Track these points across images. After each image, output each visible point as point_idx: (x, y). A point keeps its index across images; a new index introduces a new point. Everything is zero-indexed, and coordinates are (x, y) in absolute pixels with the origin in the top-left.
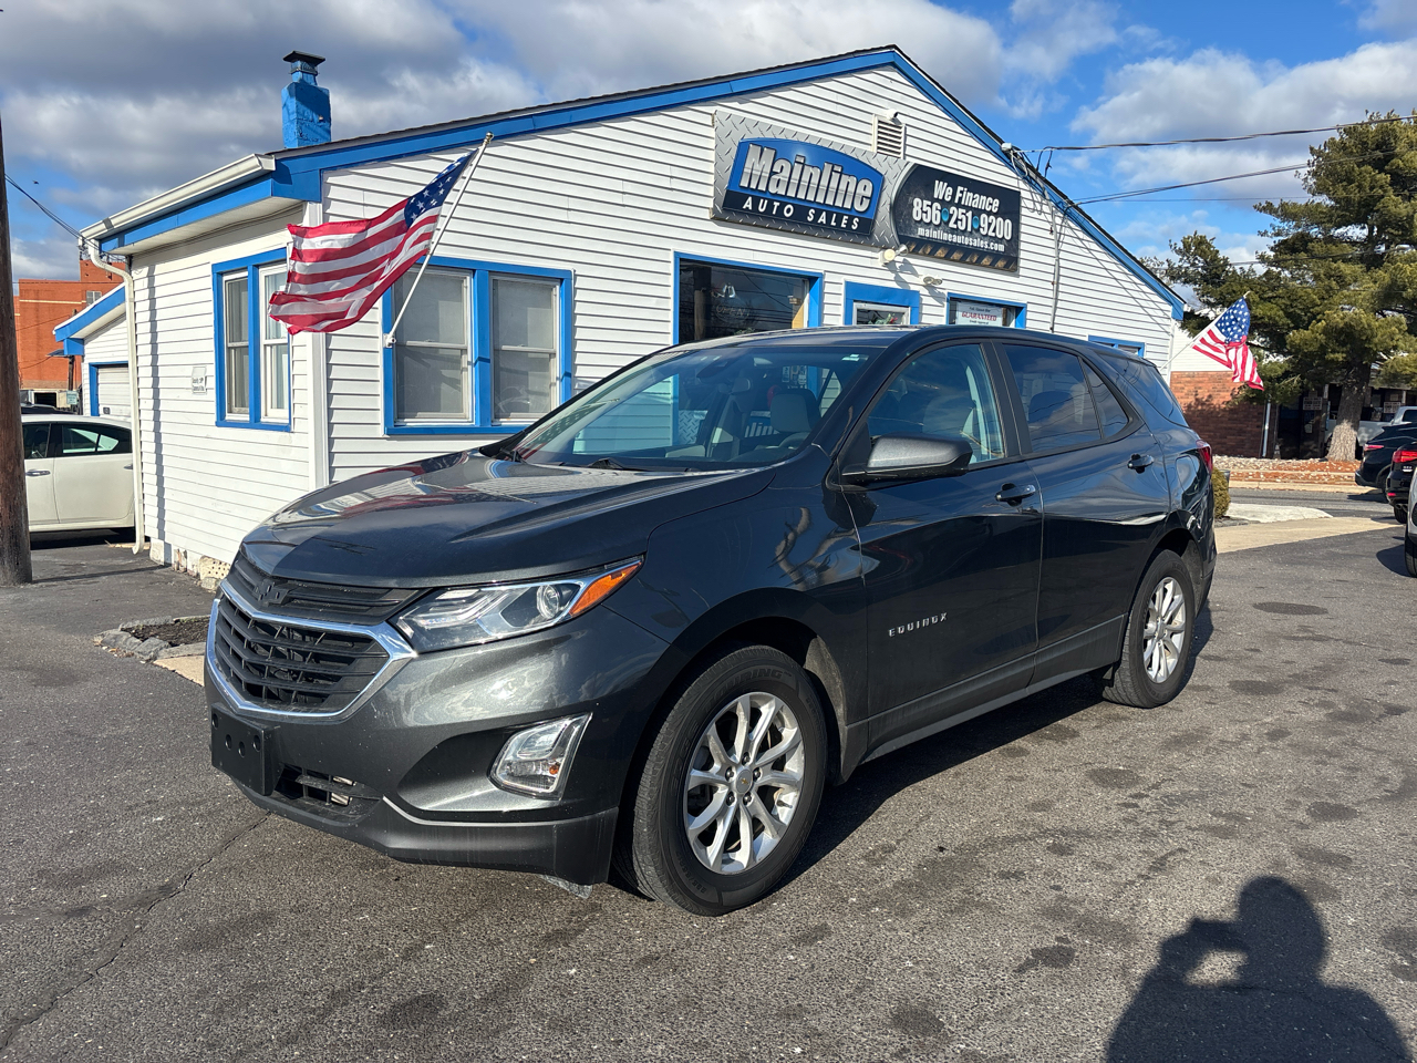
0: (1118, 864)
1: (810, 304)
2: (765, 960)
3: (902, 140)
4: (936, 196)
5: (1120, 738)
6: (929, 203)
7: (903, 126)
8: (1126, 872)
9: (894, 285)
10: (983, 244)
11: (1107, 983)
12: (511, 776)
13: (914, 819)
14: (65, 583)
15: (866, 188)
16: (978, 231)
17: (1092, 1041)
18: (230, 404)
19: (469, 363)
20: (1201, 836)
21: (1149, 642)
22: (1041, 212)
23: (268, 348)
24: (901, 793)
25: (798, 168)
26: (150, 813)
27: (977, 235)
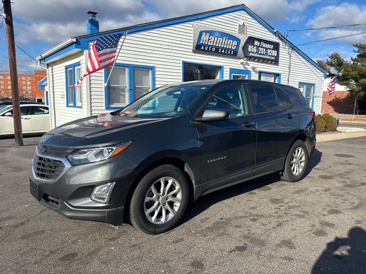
0: (268, 224)
1: (220, 74)
2: (164, 247)
3: (245, 30)
4: (255, 45)
5: (282, 190)
6: (253, 47)
7: (246, 26)
8: (270, 226)
9: (243, 69)
10: (268, 57)
11: (253, 256)
12: (96, 198)
13: (218, 210)
14: (31, 146)
15: (235, 43)
16: (267, 54)
17: (243, 272)
18: (70, 101)
19: (127, 90)
20: (294, 217)
21: (293, 165)
22: (285, 48)
23: (78, 87)
24: (217, 203)
25: (216, 38)
26: (25, 204)
27: (267, 55)
